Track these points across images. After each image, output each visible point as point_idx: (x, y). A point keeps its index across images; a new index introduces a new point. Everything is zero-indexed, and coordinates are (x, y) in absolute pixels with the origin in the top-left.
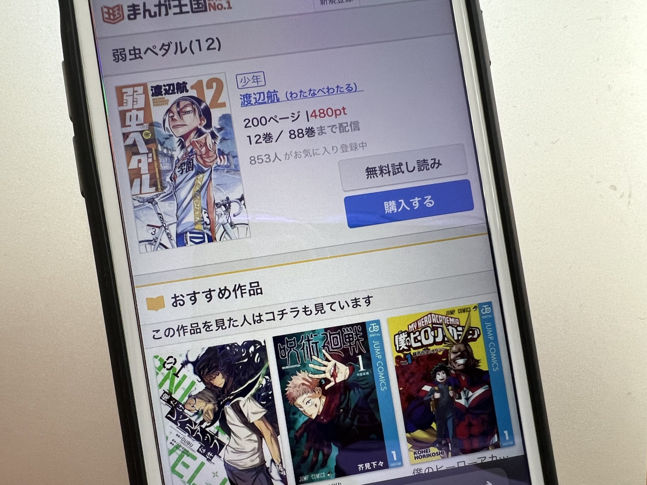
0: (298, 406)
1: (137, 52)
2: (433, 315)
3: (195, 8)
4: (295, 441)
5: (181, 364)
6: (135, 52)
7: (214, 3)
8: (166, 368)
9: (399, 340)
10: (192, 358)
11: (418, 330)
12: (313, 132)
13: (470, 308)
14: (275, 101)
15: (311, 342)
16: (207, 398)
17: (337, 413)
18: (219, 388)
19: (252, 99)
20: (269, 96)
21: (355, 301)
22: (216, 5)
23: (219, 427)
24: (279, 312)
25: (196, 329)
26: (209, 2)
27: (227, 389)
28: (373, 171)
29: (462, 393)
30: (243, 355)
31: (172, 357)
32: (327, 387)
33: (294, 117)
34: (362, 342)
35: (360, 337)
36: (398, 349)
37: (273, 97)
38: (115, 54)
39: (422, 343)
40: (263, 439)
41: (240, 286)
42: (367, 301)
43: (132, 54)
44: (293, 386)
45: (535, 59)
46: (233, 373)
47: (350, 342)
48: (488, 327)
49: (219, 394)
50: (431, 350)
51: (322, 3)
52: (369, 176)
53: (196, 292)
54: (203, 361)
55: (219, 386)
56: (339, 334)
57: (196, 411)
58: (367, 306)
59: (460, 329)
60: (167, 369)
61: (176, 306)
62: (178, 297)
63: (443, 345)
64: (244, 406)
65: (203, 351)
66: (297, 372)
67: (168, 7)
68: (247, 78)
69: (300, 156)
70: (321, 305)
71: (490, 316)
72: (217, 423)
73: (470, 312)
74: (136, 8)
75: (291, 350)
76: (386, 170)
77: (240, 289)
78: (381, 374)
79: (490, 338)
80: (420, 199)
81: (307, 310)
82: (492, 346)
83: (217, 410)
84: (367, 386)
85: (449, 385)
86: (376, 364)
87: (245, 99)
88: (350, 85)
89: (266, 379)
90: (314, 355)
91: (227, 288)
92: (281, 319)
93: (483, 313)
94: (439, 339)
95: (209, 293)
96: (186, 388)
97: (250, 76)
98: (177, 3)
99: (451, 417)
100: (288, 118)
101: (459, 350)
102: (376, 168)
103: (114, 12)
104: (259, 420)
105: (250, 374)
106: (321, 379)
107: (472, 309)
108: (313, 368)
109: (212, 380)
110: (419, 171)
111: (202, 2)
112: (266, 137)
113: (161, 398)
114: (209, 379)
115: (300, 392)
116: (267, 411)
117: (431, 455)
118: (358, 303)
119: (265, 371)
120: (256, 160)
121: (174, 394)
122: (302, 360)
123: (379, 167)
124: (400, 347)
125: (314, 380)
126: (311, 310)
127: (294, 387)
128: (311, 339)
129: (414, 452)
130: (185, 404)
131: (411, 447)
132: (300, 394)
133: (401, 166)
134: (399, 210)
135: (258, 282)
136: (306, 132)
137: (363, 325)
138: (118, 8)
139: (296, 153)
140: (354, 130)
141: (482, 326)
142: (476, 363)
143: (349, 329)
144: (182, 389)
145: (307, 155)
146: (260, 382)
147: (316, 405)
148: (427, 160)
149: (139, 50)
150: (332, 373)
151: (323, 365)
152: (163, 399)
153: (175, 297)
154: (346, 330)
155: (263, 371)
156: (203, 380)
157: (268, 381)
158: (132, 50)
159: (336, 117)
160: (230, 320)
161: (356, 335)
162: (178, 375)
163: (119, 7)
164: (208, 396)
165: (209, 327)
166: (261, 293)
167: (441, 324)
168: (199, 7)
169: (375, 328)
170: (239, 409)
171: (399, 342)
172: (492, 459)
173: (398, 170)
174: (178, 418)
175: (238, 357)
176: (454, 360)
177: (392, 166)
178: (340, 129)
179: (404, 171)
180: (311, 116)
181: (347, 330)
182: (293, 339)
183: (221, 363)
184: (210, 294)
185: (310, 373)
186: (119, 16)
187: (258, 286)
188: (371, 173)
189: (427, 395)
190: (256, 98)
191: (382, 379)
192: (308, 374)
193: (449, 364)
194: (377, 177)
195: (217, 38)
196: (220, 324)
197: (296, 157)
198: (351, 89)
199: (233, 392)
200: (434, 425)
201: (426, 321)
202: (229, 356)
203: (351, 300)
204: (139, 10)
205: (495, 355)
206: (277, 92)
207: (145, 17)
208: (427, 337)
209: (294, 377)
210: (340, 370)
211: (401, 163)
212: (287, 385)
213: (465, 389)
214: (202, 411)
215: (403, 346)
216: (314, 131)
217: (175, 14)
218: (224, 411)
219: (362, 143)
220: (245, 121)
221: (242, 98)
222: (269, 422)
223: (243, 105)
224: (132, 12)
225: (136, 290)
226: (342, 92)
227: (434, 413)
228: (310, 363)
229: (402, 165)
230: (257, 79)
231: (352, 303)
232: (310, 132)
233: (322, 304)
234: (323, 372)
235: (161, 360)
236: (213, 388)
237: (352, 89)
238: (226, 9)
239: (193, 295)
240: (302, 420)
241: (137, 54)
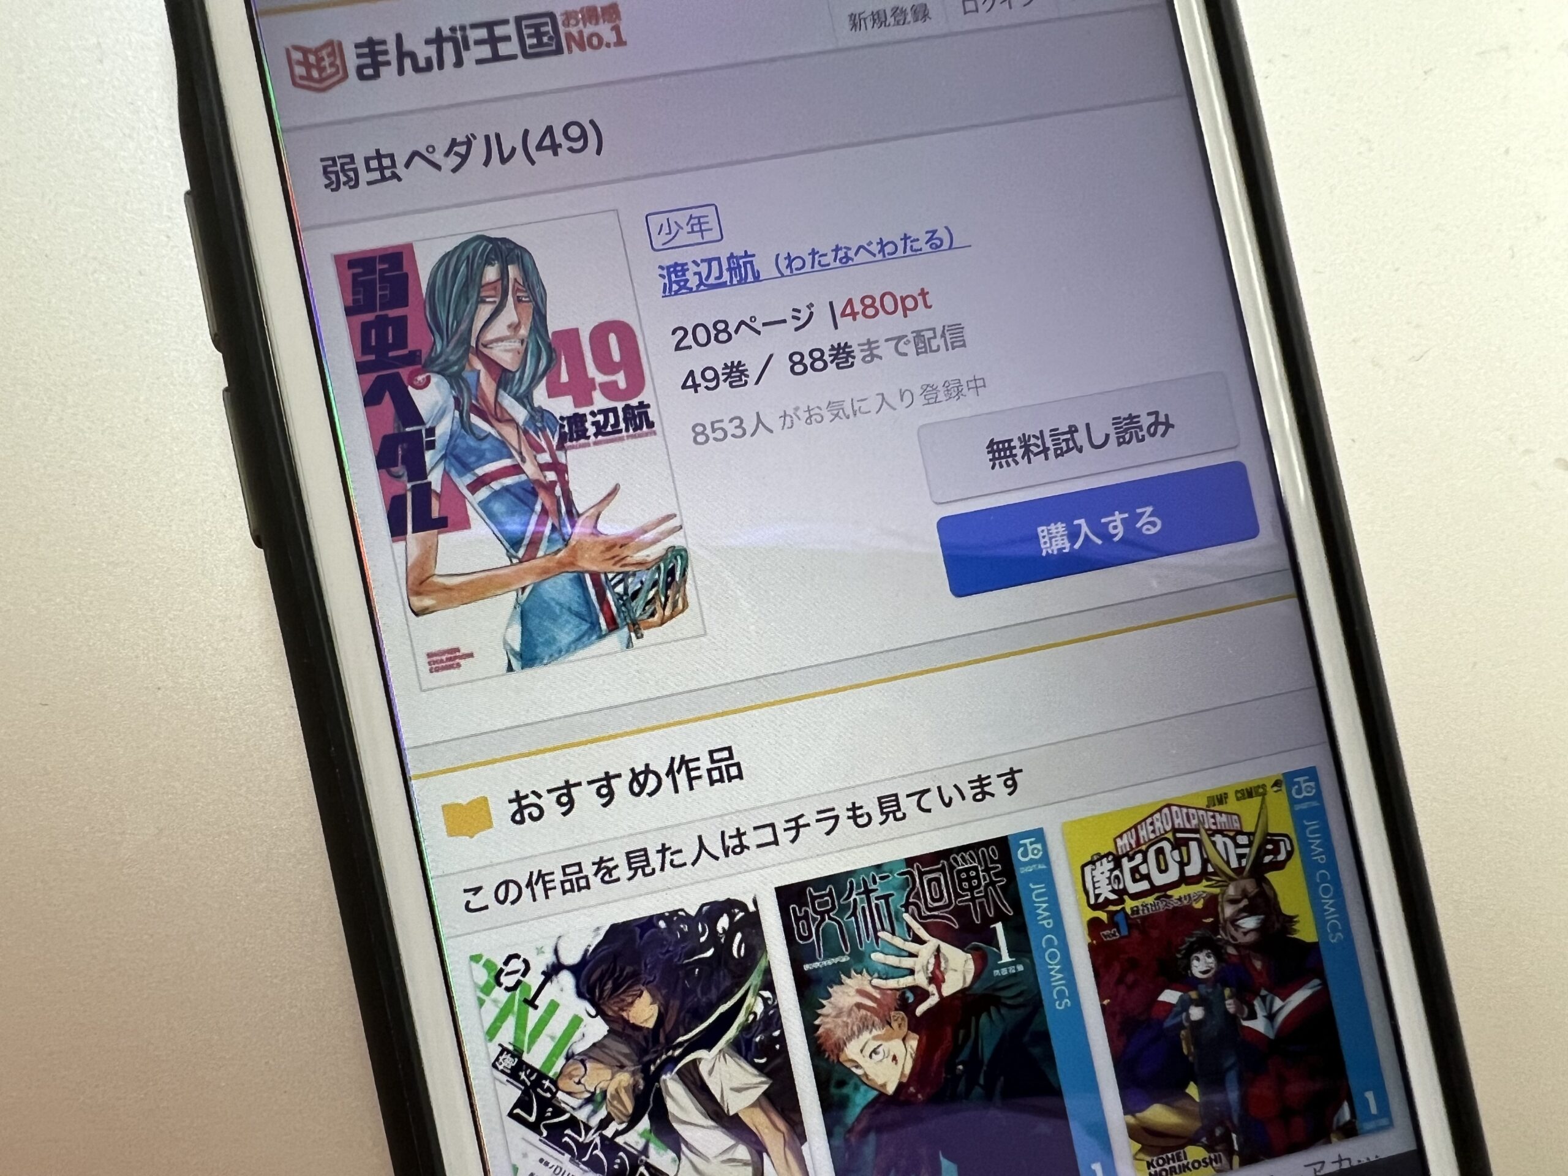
0: (848, 1065)
1: (386, 162)
2: (1174, 809)
3: (531, 47)
4: (847, 1156)
5: (543, 973)
6: (380, 163)
7: (581, 33)
8: (503, 986)
9: (1093, 877)
10: (571, 957)
11: (1139, 849)
12: (849, 354)
13: (1264, 786)
14: (748, 280)
15: (873, 895)
16: (614, 1058)
17: (949, 1076)
18: (645, 1032)
19: (689, 275)
20: (732, 266)
21: (977, 784)
22: (585, 36)
23: (651, 1131)
24: (787, 821)
25: (578, 879)
26: (567, 29)
27: (664, 1031)
28: (1004, 450)
29: (1257, 1004)
30: (703, 939)
31: (517, 956)
32: (920, 1010)
33: (798, 319)
34: (1001, 887)
35: (996, 875)
36: (1092, 901)
37: (743, 269)
38: (330, 169)
39: (1151, 882)
40: (765, 1155)
41: (684, 761)
42: (1010, 783)
43: (375, 170)
44: (834, 1014)
45: (1360, 153)
46: (679, 989)
47: (971, 889)
48: (1313, 832)
49: (644, 1044)
50: (1176, 896)
51: (854, 25)
52: (997, 462)
53: (571, 782)
54: (602, 961)
55: (643, 1025)
56: (942, 870)
57: (587, 1095)
58: (1010, 794)
59: (1243, 840)
60: (508, 989)
61: (522, 821)
62: (526, 797)
63: (1205, 883)
64: (710, 1073)
65: (595, 936)
66: (842, 976)
67: (461, 46)
68: (676, 222)
69: (819, 419)
70: (893, 798)
71: (1315, 804)
72: (645, 1123)
73: (1267, 797)
74: (378, 48)
75: (823, 920)
76: (1038, 446)
77: (683, 770)
78: (1055, 966)
79: (1318, 857)
80: (1126, 515)
81: (858, 812)
82: (1323, 878)
83: (641, 1087)
84: (1021, 1000)
85: (1226, 985)
86: (1039, 942)
87: (673, 276)
88: (934, 232)
89: (765, 1000)
90: (883, 929)
91: (651, 768)
92: (793, 841)
93: (1297, 797)
94: (1194, 869)
95: (605, 783)
96: (558, 1034)
97: (682, 218)
98: (483, 33)
99: (1234, 1065)
100: (784, 321)
101: (1245, 894)
102: (1011, 440)
103: (320, 60)
104: (753, 1105)
105: (722, 988)
106: (902, 991)
107: (1268, 789)
108: (884, 964)
109: (623, 1010)
110: (1120, 444)
111: (549, 28)
112: (732, 372)
113: (494, 1066)
114: (616, 1009)
115: (852, 1029)
116: (771, 1082)
117: (1190, 1166)
118: (986, 789)
119: (761, 977)
120: (709, 431)
121: (528, 1052)
122: (853, 945)
123: (1019, 438)
124: (1097, 896)
125: (887, 994)
126: (868, 814)
127: (838, 1016)
128: (874, 887)
129: (1148, 1162)
130: (558, 1077)
131: (1140, 1150)
132: (853, 1033)
133: (1075, 434)
134: (1077, 546)
135: (729, 749)
136: (830, 355)
137: (1002, 844)
138: (330, 49)
139: (809, 411)
140: (953, 349)
141: (1296, 831)
142: (1287, 925)
143: (967, 857)
144: (549, 1039)
145: (837, 415)
146: (747, 1008)
147: (894, 1058)
148: (1138, 416)
149: (392, 156)
150: (932, 973)
151: (907, 954)
152: (501, 1067)
153: (518, 798)
154: (959, 859)
155: (755, 979)
156: (600, 1012)
157: (770, 1002)
158: (372, 158)
159: (905, 316)
160: (663, 850)
161: (987, 870)
162: (537, 1002)
163: (334, 48)
164: (620, 1053)
165: (609, 871)
166: (740, 776)
167: (1196, 831)
168: (540, 44)
169: (1033, 851)
170: (699, 1083)
171: (1094, 883)
172: (1341, 1165)
173: (1068, 445)
174: (541, 1117)
175: (688, 945)
176: (1233, 921)
177: (1051, 436)
178: (916, 346)
179: (1081, 447)
180: (843, 315)
181: (963, 858)
182: (828, 890)
183: (646, 965)
184: (609, 786)
185: (876, 975)
186: (333, 70)
187: (731, 757)
188: (1000, 454)
189: (1173, 1014)
190: (699, 274)
191: (1060, 979)
192: (870, 978)
193: (1221, 932)
194: (1017, 463)
195: (592, 122)
196: (638, 861)
197: (809, 421)
198: (939, 243)
199: (681, 1039)
200: (1193, 1090)
201: (1158, 824)
202: (665, 946)
203: (970, 782)
204: (385, 53)
205: (1331, 901)
206: (753, 256)
207: (401, 71)
208: (1163, 867)
209: (836, 988)
210: (951, 965)
211: (1074, 426)
212: (819, 1011)
213: (1263, 992)
214: (604, 1093)
215: (1106, 893)
216: (853, 351)
217: (480, 62)
218: (659, 1090)
219: (975, 380)
220: (674, 332)
221: (665, 273)
222: (777, 1110)
223: (667, 291)
224: (368, 61)
225: (414, 784)
226: (918, 250)
227: (1191, 1058)
228: (876, 951)
229: (1076, 431)
230: (700, 223)
231: (972, 788)
232: (842, 355)
233: (896, 795)
234: (907, 972)
235: (488, 965)
236: (629, 1031)
237: (941, 245)
238: (612, 45)
239: (565, 791)
240: (861, 1099)
241: (387, 168)
